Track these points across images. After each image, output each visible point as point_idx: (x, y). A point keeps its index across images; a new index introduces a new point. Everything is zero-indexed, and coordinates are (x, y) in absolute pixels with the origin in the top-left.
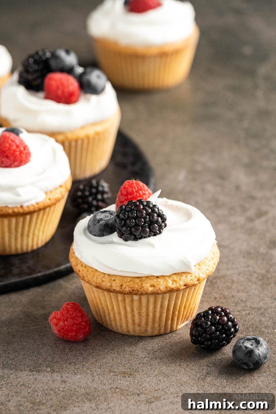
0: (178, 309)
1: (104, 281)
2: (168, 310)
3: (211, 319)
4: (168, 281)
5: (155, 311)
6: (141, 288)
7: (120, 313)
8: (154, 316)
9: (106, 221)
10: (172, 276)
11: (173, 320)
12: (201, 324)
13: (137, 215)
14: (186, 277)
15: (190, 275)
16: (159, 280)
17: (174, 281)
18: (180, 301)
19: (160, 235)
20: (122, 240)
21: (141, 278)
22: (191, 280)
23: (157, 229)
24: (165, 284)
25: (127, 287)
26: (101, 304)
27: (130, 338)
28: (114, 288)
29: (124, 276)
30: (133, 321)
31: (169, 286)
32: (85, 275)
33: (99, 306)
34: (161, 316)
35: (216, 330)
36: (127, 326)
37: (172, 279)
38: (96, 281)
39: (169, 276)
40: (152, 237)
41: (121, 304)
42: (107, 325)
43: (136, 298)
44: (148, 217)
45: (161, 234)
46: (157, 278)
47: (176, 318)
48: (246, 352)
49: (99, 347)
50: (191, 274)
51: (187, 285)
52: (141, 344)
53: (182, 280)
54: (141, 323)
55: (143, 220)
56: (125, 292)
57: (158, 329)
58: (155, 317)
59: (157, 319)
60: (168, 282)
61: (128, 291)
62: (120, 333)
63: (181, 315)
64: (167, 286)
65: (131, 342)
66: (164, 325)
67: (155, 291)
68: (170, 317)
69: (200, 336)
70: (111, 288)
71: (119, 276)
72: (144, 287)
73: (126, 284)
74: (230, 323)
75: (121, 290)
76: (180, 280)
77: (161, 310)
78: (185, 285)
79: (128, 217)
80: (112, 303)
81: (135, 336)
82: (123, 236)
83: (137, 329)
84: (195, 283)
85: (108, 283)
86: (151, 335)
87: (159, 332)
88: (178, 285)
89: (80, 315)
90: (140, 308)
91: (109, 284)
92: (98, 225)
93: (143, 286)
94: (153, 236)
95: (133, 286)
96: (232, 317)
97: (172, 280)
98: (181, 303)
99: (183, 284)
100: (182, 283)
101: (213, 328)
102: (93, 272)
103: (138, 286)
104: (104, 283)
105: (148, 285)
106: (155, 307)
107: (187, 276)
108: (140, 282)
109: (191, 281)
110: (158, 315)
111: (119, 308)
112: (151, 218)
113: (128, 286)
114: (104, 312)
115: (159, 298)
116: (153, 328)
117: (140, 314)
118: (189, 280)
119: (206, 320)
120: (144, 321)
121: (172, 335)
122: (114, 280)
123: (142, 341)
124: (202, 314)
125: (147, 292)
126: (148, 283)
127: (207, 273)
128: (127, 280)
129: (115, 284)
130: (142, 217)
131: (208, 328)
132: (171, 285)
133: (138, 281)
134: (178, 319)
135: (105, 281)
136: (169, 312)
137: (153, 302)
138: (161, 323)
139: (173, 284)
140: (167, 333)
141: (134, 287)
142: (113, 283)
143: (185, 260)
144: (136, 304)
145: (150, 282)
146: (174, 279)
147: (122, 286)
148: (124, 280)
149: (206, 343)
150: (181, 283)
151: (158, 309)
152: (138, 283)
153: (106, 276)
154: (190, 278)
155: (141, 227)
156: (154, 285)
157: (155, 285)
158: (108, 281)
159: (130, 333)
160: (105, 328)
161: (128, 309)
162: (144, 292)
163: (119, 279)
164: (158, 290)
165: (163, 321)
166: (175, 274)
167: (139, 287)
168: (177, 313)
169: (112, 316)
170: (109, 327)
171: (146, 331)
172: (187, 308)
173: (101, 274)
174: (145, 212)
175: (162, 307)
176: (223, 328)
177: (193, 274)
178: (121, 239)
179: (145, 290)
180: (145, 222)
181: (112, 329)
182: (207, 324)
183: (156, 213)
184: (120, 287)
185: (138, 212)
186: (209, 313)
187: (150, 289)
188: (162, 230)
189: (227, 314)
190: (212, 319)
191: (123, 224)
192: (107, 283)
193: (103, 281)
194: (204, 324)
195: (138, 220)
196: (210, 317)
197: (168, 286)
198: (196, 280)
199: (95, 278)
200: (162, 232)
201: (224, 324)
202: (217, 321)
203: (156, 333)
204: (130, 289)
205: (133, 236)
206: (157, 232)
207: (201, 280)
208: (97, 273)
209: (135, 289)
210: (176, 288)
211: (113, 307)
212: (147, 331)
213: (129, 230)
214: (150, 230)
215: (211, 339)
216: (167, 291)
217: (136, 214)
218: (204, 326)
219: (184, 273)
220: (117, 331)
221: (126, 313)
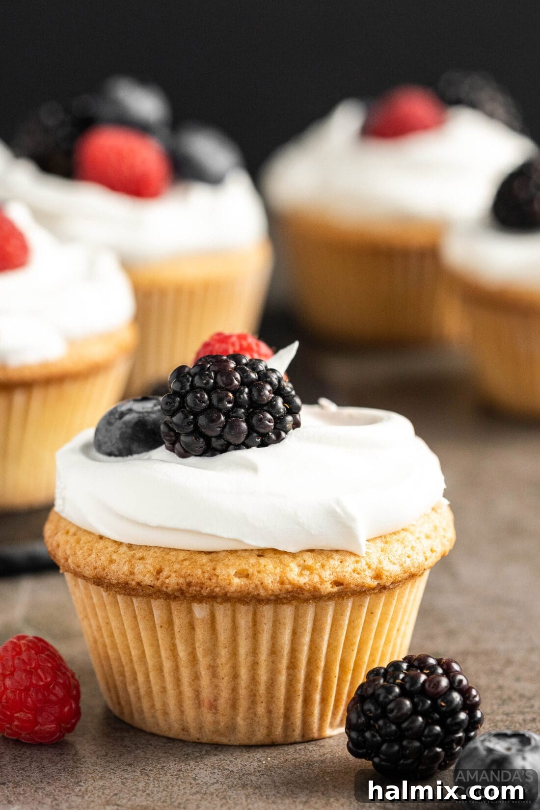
0: (322, 664)
1: (115, 560)
2: (293, 666)
3: (403, 680)
4: (288, 566)
5: (254, 666)
6: (210, 579)
7: (160, 669)
8: (254, 680)
9: (141, 415)
10: (301, 554)
11: (307, 701)
12: (373, 693)
13: (215, 382)
14: (341, 562)
15: (353, 559)
16: (263, 561)
17: (305, 567)
18: (326, 637)
19: (278, 444)
20: (176, 455)
21: (215, 555)
22: (354, 571)
23: (270, 426)
24: (278, 570)
25: (173, 575)
26: (115, 647)
27: (188, 746)
28: (139, 577)
29: (170, 549)
30: (197, 693)
31: (289, 578)
32: (68, 552)
33: (110, 652)
34: (272, 684)
35: (415, 712)
36: (182, 712)
37: (302, 562)
38: (94, 563)
39: (293, 555)
40: (255, 449)
41: (160, 634)
42: (131, 714)
43: (200, 611)
44: (246, 390)
45: (282, 442)
46: (257, 557)
47: (317, 697)
48: (488, 760)
49: (97, 758)
50: (358, 556)
51: (342, 584)
52: (214, 759)
53: (327, 567)
54: (218, 701)
55: (230, 395)
56: (167, 587)
57: (266, 721)
58: (256, 685)
59: (262, 689)
60: (288, 569)
61: (176, 587)
62: (162, 734)
63: (332, 687)
64: (285, 579)
65: (188, 754)
66: (282, 711)
67: (250, 589)
68: (300, 686)
69: (368, 726)
70: (132, 577)
71: (157, 547)
72: (218, 576)
73: (172, 566)
74: (457, 697)
75: (155, 583)
76: (323, 566)
77: (273, 662)
78: (337, 583)
79: (193, 386)
80: (139, 638)
81: (201, 744)
82: (177, 446)
83: (208, 717)
84: (365, 581)
85: (124, 564)
86: (246, 741)
87: (268, 735)
88: (316, 579)
89: (49, 665)
90: (212, 651)
91: (126, 568)
92: (119, 424)
93: (218, 572)
94: (258, 447)
95: (189, 572)
96: (465, 682)
97: (299, 566)
98: (331, 648)
99: (332, 577)
100: (328, 575)
101: (408, 703)
102: (91, 543)
103: (204, 572)
104: (114, 567)
105: (232, 572)
106: (254, 651)
107: (346, 561)
108: (210, 564)
109: (356, 576)
110: (263, 676)
111: (157, 652)
112: (253, 393)
113: (175, 572)
114: (123, 674)
115: (264, 616)
116: (252, 719)
117: (213, 670)
118: (350, 569)
119: (388, 682)
120: (225, 694)
121: (305, 747)
122: (142, 558)
123: (218, 753)
124: (382, 671)
125: (227, 590)
126: (230, 566)
127: (406, 565)
128: (177, 558)
129: (142, 566)
130: (229, 387)
131: (391, 701)
132: (295, 575)
133: (204, 559)
134: (324, 701)
135: (117, 561)
136: (296, 670)
137: (250, 632)
138: (274, 705)
139: (301, 574)
140: (292, 740)
141: (192, 575)
142: (136, 565)
143: (338, 510)
144: (201, 634)
145: (237, 564)
146: (306, 563)
147: (159, 572)
148: (167, 557)
149: (384, 747)
150: (323, 575)
151: (263, 656)
152: (203, 565)
153: (123, 549)
154: (353, 566)
155: (224, 415)
156: (248, 575)
157: (251, 571)
158: (124, 560)
159: (189, 735)
160: (128, 724)
161: (182, 653)
162: (217, 590)
163: (156, 555)
164: (256, 586)
165: (279, 698)
166: (312, 551)
167: (206, 575)
168: (319, 679)
169: (141, 679)
170: (137, 721)
171: (232, 728)
172: (351, 672)
173: (110, 544)
174: (238, 376)
175: (274, 651)
176: (435, 707)
177: (363, 557)
178: (172, 453)
179: (223, 583)
180: (237, 404)
181: (144, 727)
182: (389, 691)
183: (271, 383)
184: (155, 574)
185: (219, 377)
186: (403, 668)
187: (237, 582)
188: (286, 433)
189: (448, 672)
190: (407, 680)
191: (177, 404)
192: (122, 565)
193: (112, 561)
194: (381, 692)
195: (218, 393)
196: (402, 676)
197: (287, 579)
198: (371, 575)
199: (93, 556)
200: (284, 439)
201: (438, 693)
202: (419, 685)
203: (260, 735)
204: (181, 580)
205: (202, 440)
206: (270, 437)
207: (384, 577)
208: (100, 543)
209: (194, 581)
210: (308, 587)
211: (143, 652)
212: (235, 729)
213: (192, 423)
214: (251, 428)
215: (399, 737)
216: (284, 591)
217: (215, 379)
218: (381, 698)
219: (337, 551)
220: (155, 730)
221: (176, 669)
